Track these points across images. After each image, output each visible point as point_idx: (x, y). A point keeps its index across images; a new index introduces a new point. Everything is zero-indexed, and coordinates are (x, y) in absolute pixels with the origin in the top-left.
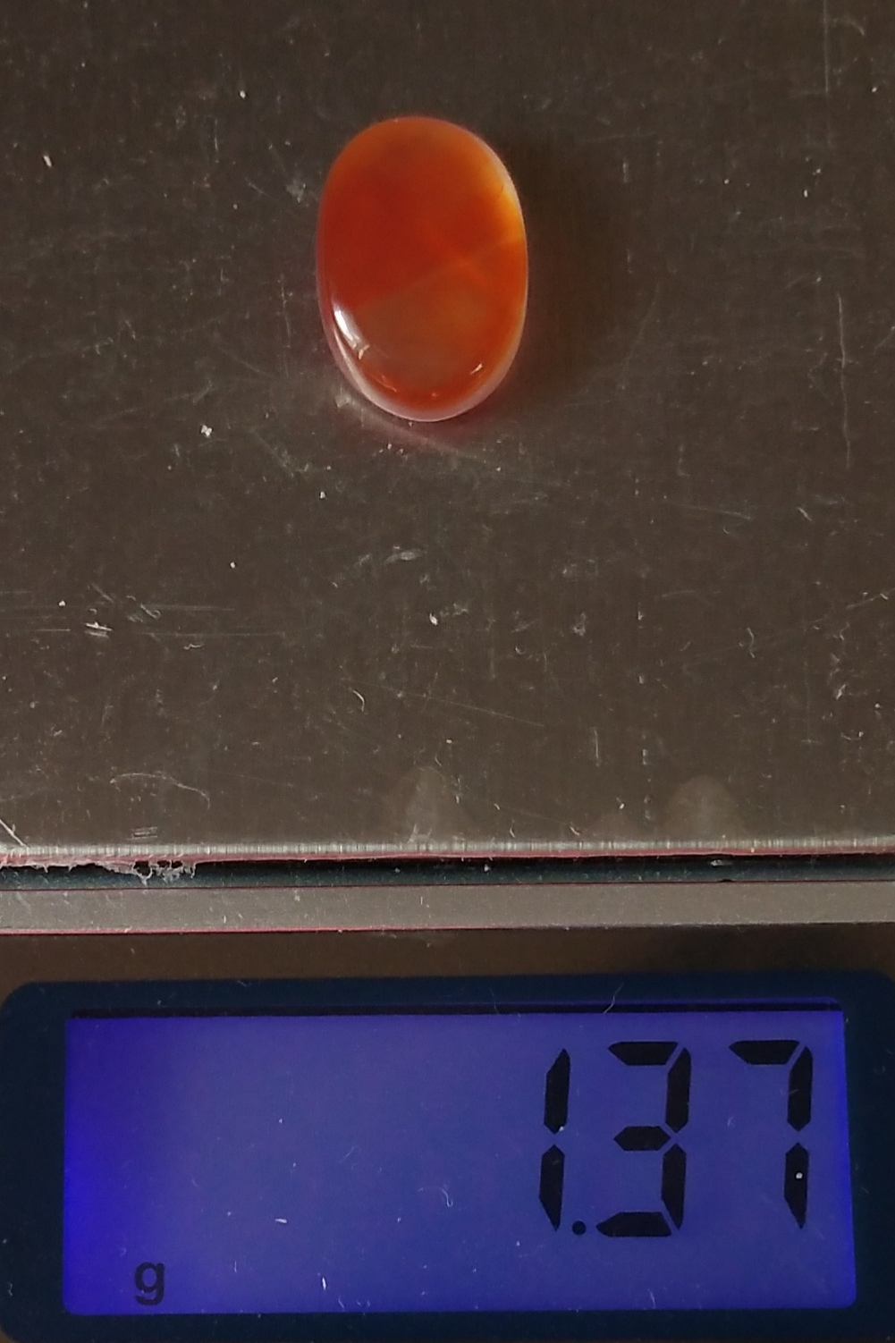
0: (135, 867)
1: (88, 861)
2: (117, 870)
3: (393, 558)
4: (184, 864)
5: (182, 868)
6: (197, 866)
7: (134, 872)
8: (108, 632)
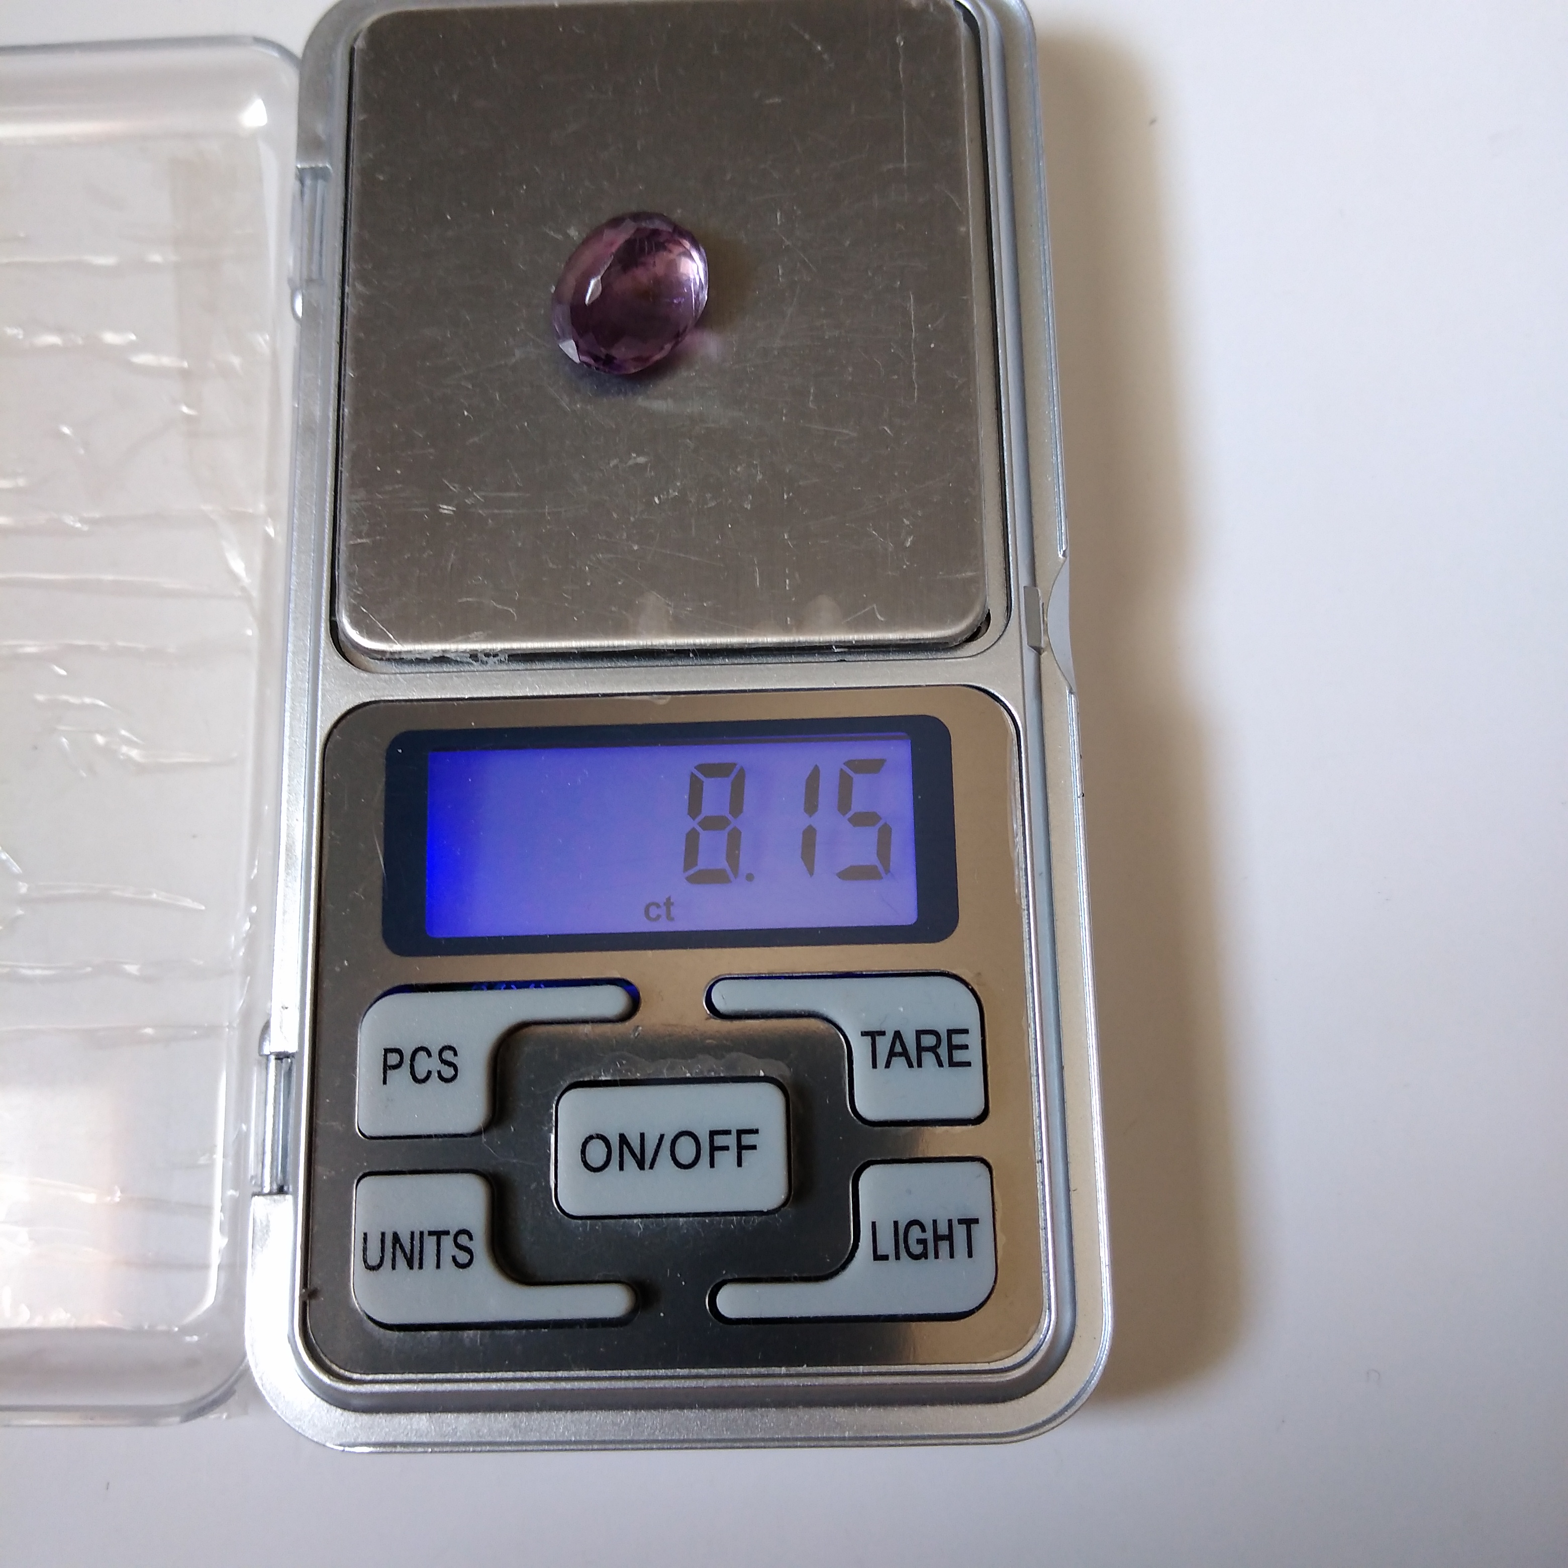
0: (470, 657)
1: (441, 654)
2: (459, 659)
3: (631, 462)
4: (500, 654)
5: (499, 658)
6: (509, 656)
8: (453, 511)
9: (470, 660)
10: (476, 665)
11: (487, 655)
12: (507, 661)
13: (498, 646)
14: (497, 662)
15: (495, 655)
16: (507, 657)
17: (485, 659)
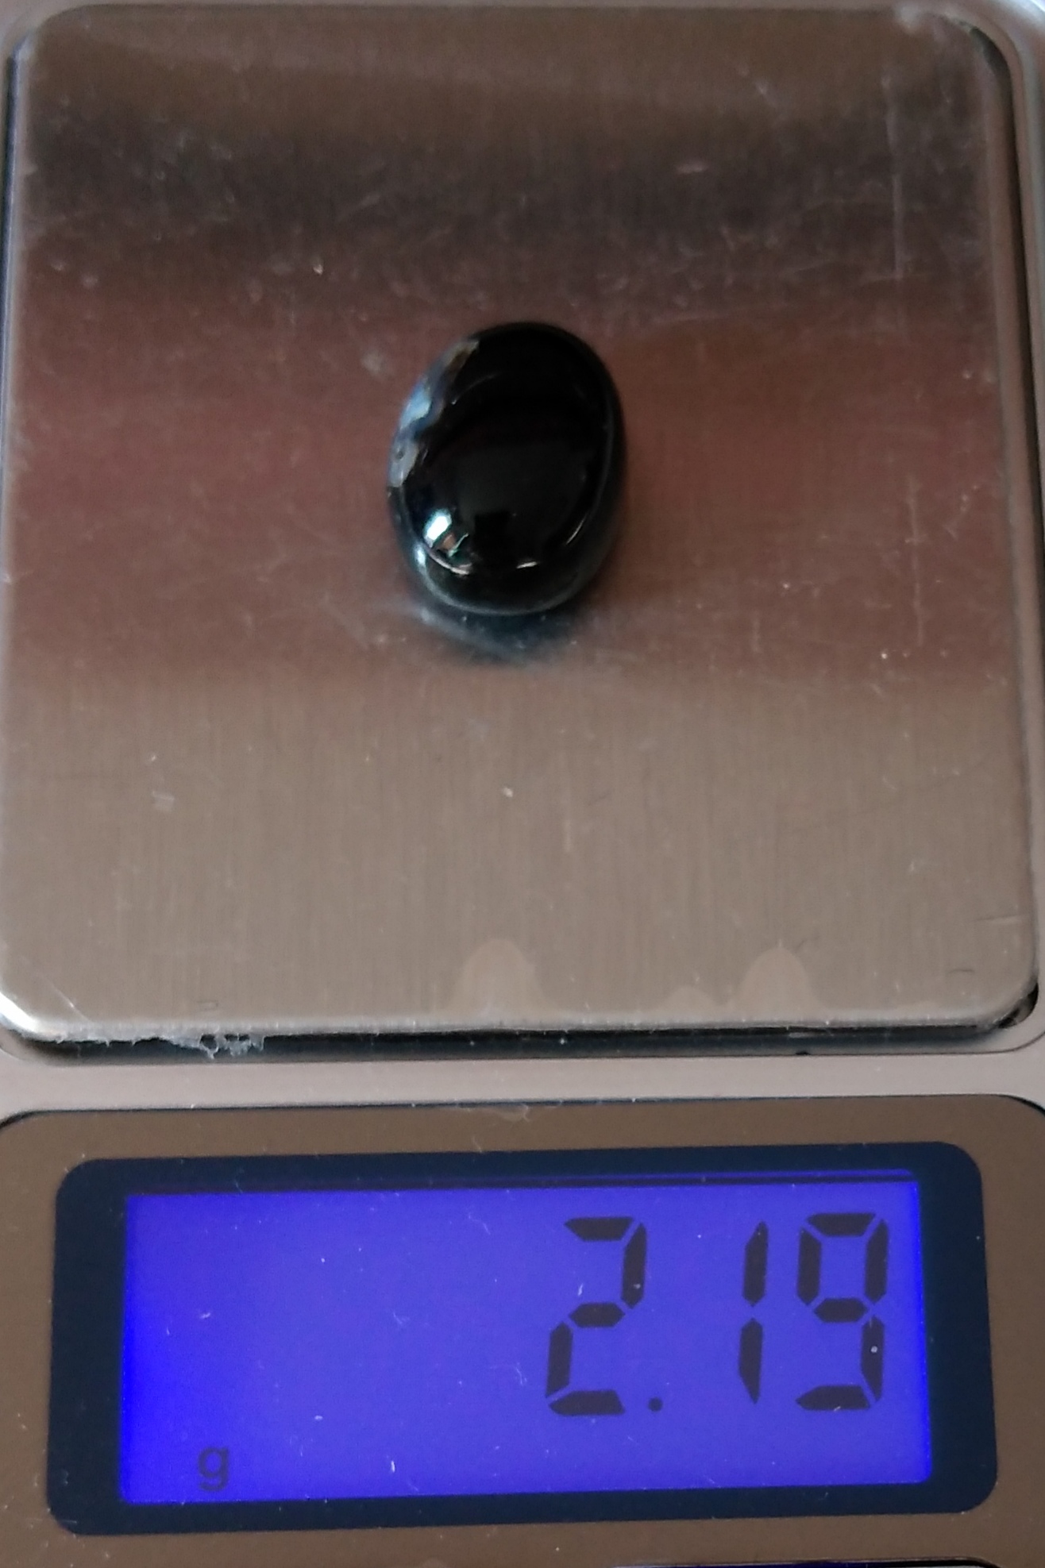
0: (201, 1042)
1: (152, 1035)
2: (181, 1044)
4: (252, 1038)
5: (249, 1042)
6: (265, 1040)
7: (200, 1046)
9: (202, 1047)
10: (211, 1054)
11: (230, 1037)
12: (262, 1048)
13: (246, 1026)
14: (246, 1049)
15: (244, 1038)
16: (263, 1041)
17: (226, 1043)
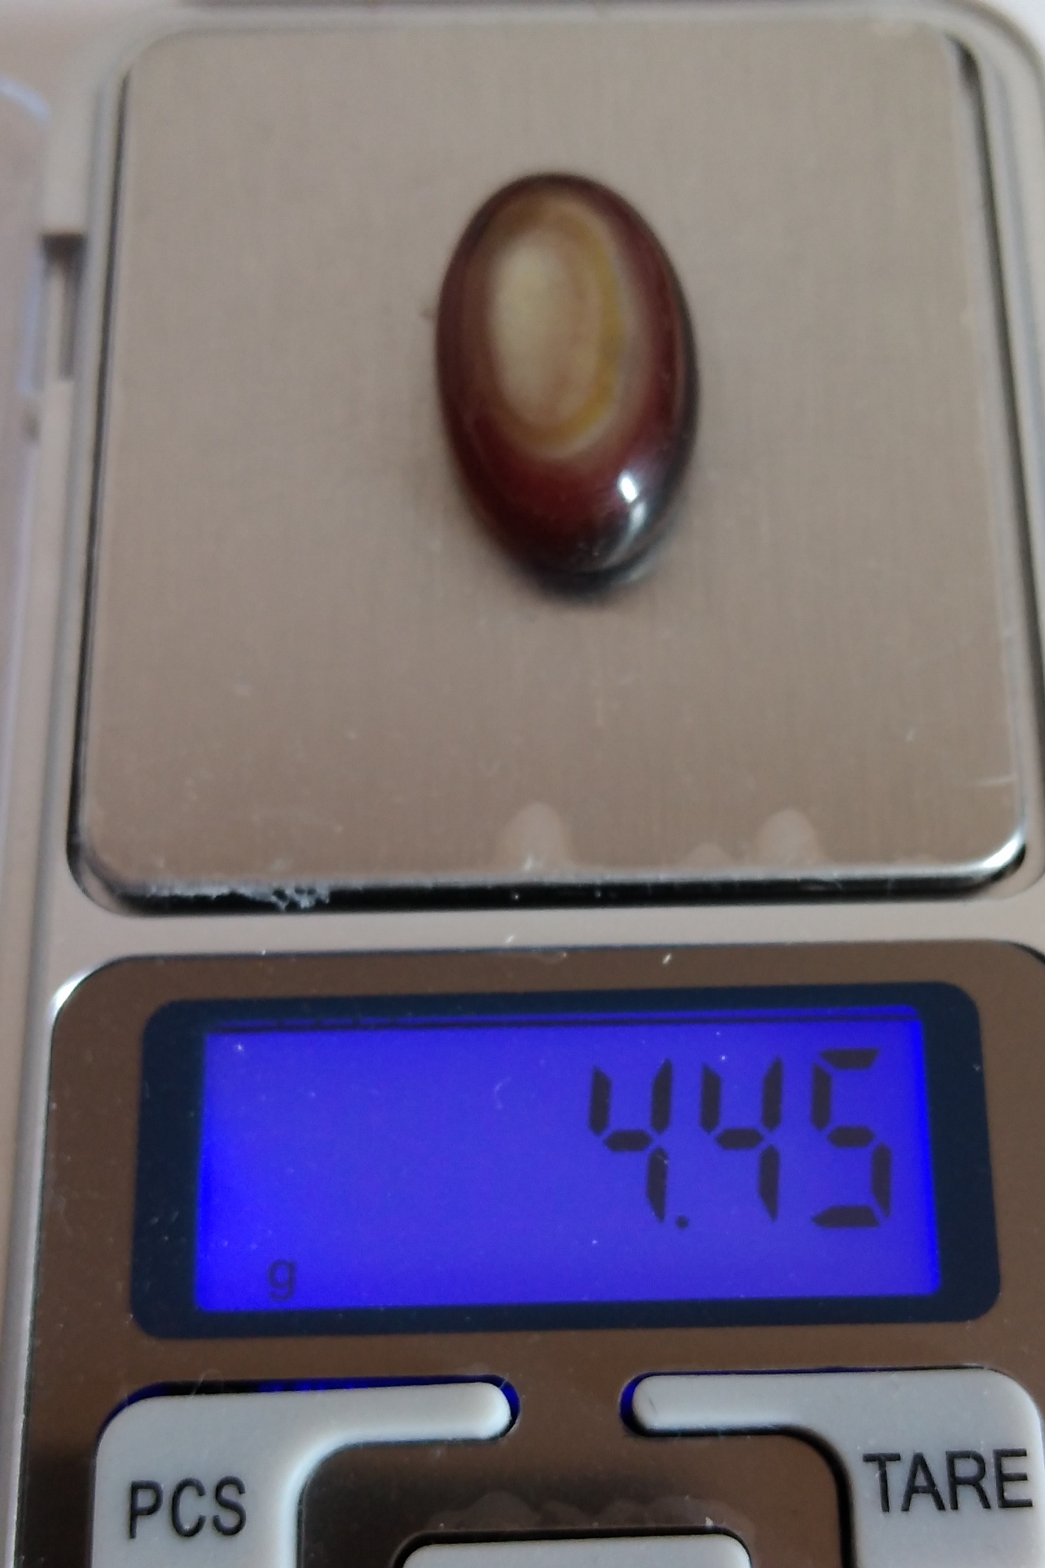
0: (274, 895)
1: (231, 891)
2: (257, 898)
4: (317, 891)
5: (315, 896)
7: (274, 899)
10: (283, 905)
11: (299, 891)
12: (327, 901)
13: (315, 881)
14: (313, 903)
15: (312, 892)
16: (329, 895)
17: (296, 897)
